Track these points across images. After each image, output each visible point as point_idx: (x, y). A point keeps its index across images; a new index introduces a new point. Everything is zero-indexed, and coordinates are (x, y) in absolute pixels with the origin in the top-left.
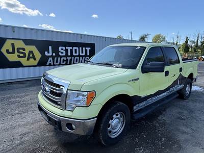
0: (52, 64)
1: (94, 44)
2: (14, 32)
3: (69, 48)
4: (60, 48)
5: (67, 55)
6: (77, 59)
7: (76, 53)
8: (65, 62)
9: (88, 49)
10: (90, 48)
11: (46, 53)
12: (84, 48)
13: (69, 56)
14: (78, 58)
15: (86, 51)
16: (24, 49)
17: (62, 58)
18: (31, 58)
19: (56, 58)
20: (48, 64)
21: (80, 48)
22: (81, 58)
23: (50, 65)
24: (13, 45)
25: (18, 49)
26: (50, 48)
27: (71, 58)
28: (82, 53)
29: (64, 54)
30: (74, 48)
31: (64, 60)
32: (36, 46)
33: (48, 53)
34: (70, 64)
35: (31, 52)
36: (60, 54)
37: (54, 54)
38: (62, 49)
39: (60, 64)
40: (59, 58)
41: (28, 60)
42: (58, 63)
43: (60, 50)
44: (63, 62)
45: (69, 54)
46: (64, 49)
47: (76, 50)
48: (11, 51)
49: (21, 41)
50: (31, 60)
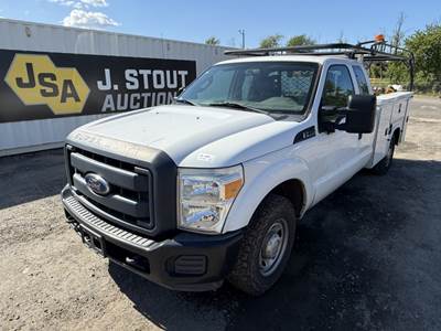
0: (113, 109)
1: (194, 62)
2: (29, 36)
3: (146, 73)
4: (128, 72)
5: (141, 90)
6: (162, 97)
7: (159, 83)
8: (138, 104)
9: (183, 73)
10: (186, 73)
11: (100, 83)
12: (175, 72)
13: (146, 91)
14: (164, 94)
15: (179, 77)
16: (53, 77)
17: (133, 96)
18: (70, 96)
19: (119, 96)
20: (104, 109)
22: (170, 94)
23: (109, 111)
24: (29, 66)
25: (42, 76)
26: (107, 71)
27: (149, 94)
28: (172, 82)
29: (136, 86)
30: (156, 72)
31: (136, 100)
32: (77, 69)
33: (104, 84)
34: (149, 105)
35: (67, 83)
36: (128, 86)
37: (116, 87)
38: (131, 75)
39: (129, 109)
40: (126, 95)
41: (63, 100)
42: (125, 107)
43: (128, 78)
44: (135, 104)
45: (146, 87)
46: (136, 74)
47: (159, 76)
48: (26, 80)
49: (47, 58)
50: (70, 100)
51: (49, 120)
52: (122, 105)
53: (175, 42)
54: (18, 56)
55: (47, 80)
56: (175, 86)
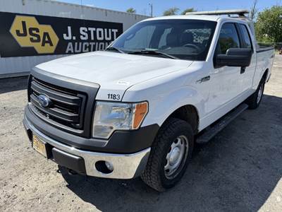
0: (72, 52)
1: (122, 24)
2: (24, 4)
3: (92, 30)
4: (82, 29)
5: (89, 40)
6: (102, 45)
7: (100, 36)
8: (88, 49)
9: (115, 31)
10: (117, 30)
11: (65, 35)
12: (110, 30)
13: (93, 41)
14: (103, 44)
15: (112, 33)
16: (37, 30)
17: (84, 44)
18: (47, 42)
19: (76, 43)
20: (67, 52)
21: (106, 30)
22: (107, 43)
23: (70, 53)
24: (24, 23)
25: (31, 29)
26: (69, 28)
27: (94, 43)
28: (108, 36)
29: (86, 38)
30: (98, 30)
31: (86, 47)
32: (52, 26)
33: (68, 36)
34: (94, 50)
35: (46, 34)
36: (82, 38)
37: (74, 38)
38: (84, 31)
39: (82, 52)
40: (80, 44)
41: (43, 45)
42: (80, 51)
43: (82, 32)
44: (85, 49)
45: (92, 38)
46: (86, 30)
47: (100, 32)
48: (22, 32)
49: (34, 18)
50: (47, 45)
51: (35, 57)
52: (78, 49)
53: (110, 11)
54: (17, 17)
55: (34, 32)
56: (110, 39)
